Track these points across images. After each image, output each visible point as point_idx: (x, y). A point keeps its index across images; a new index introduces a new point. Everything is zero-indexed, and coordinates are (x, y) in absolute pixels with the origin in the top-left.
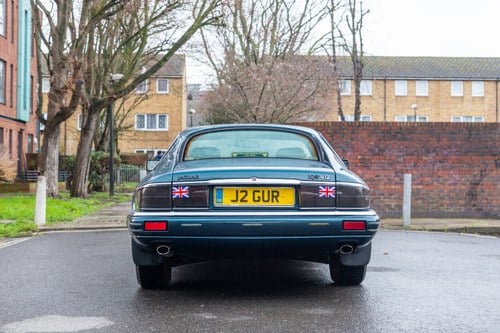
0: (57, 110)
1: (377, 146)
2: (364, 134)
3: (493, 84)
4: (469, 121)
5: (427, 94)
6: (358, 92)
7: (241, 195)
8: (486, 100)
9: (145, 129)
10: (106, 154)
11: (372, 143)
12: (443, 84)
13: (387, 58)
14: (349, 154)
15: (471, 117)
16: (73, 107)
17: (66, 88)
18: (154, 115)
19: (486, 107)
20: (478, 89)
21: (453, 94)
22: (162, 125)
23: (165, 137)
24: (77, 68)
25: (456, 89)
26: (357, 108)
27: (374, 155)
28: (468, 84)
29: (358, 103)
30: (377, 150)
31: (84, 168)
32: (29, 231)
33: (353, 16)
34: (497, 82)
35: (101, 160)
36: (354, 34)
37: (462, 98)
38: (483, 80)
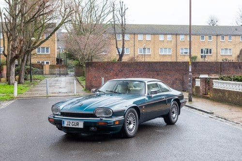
0: (14, 55)
1: (120, 69)
2: (117, 65)
3: (175, 36)
5: (150, 40)
6: (123, 39)
8: (173, 42)
9: (41, 53)
10: (28, 67)
12: (156, 35)
13: (136, 25)
14: (112, 72)
15: (167, 48)
16: (20, 54)
17: (17, 47)
18: (44, 48)
19: (172, 45)
20: (169, 37)
21: (160, 40)
22: (47, 52)
23: (48, 57)
24: (21, 40)
25: (161, 38)
26: (123, 46)
27: (120, 72)
28: (165, 36)
29: (124, 44)
31: (22, 74)
32: (12, 99)
33: (122, 10)
35: (27, 69)
36: (122, 17)
37: (163, 41)
38: (171, 34)
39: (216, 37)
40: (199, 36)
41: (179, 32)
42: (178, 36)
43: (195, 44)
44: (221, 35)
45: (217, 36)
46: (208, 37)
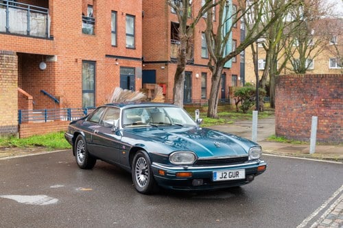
1: (335, 92)
2: (327, 83)
11: (332, 90)
14: (315, 97)
27: (334, 98)
30: (335, 95)
31: (214, 100)
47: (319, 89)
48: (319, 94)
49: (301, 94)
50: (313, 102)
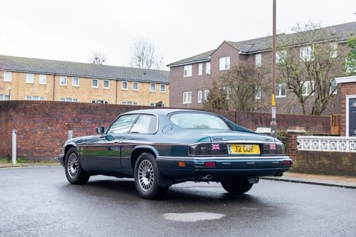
1: (76, 117)
2: (70, 110)
3: (52, 77)
4: (36, 99)
5: (10, 81)
7: (239, 148)
8: (48, 87)
11: (74, 115)
12: (21, 74)
14: (60, 122)
15: (38, 97)
19: (47, 91)
20: (42, 79)
21: (27, 82)
25: (30, 79)
27: (75, 122)
28: (36, 76)
34: (55, 75)
37: (33, 84)
38: (47, 74)
39: (114, 82)
40: (90, 80)
41: (58, 71)
42: (57, 78)
43: (83, 93)
44: (122, 80)
45: (117, 81)
46: (102, 82)
47: (63, 115)
48: (63, 119)
49: (47, 118)
50: (59, 126)
